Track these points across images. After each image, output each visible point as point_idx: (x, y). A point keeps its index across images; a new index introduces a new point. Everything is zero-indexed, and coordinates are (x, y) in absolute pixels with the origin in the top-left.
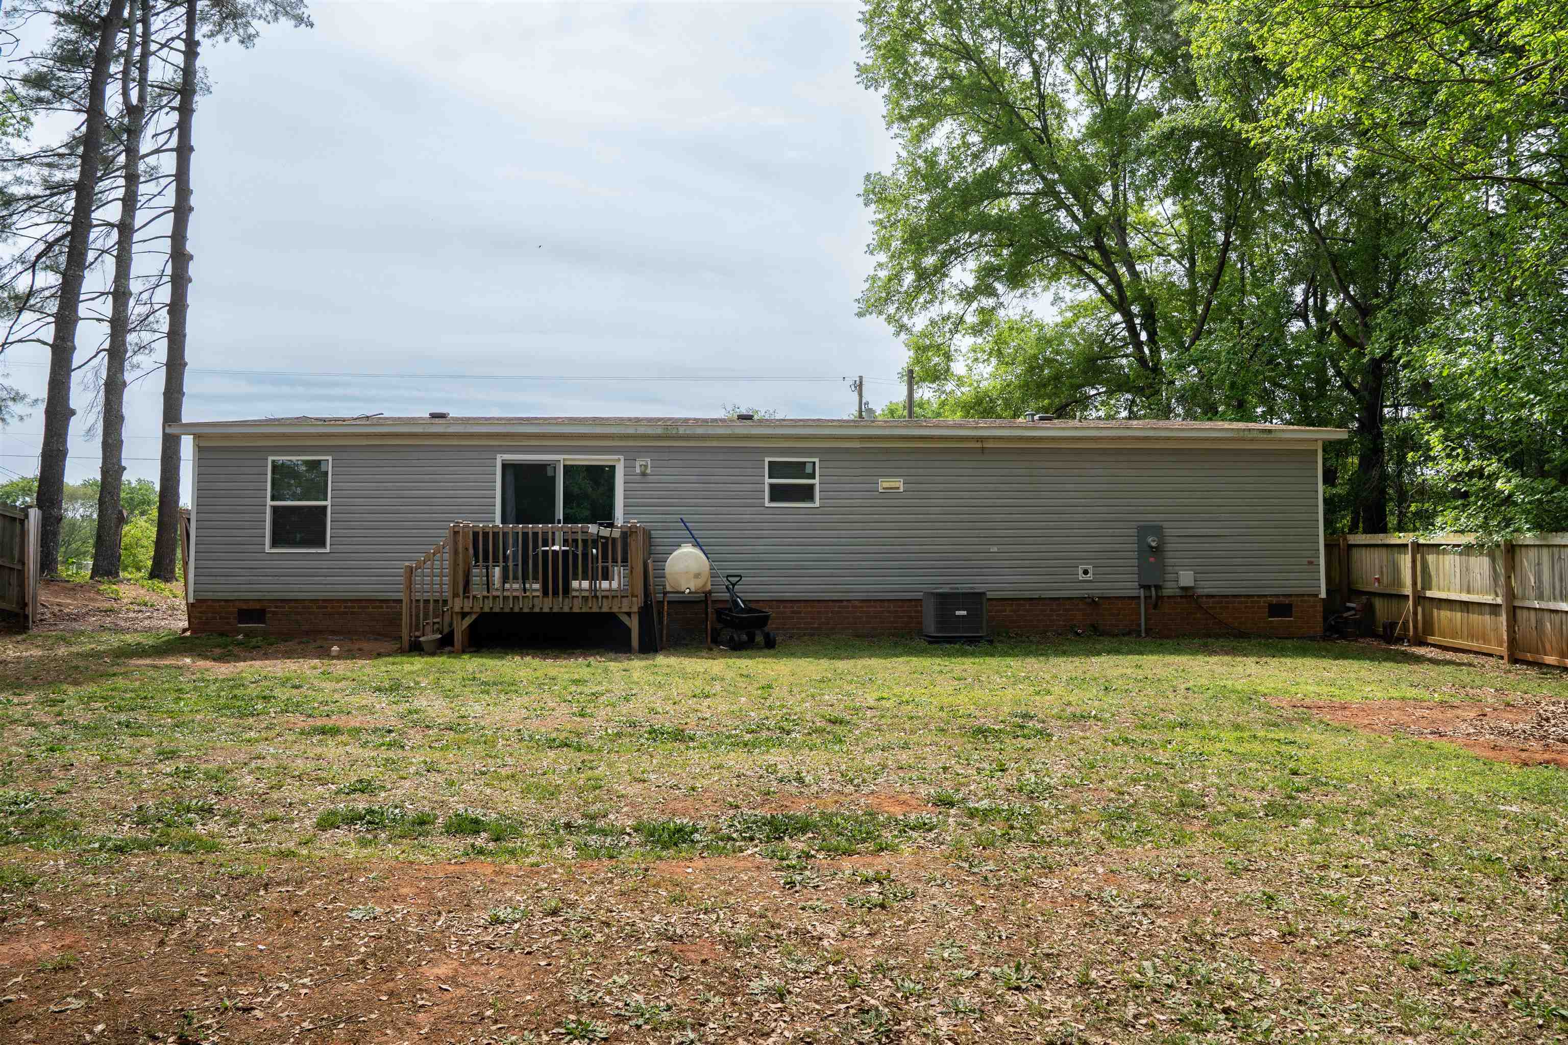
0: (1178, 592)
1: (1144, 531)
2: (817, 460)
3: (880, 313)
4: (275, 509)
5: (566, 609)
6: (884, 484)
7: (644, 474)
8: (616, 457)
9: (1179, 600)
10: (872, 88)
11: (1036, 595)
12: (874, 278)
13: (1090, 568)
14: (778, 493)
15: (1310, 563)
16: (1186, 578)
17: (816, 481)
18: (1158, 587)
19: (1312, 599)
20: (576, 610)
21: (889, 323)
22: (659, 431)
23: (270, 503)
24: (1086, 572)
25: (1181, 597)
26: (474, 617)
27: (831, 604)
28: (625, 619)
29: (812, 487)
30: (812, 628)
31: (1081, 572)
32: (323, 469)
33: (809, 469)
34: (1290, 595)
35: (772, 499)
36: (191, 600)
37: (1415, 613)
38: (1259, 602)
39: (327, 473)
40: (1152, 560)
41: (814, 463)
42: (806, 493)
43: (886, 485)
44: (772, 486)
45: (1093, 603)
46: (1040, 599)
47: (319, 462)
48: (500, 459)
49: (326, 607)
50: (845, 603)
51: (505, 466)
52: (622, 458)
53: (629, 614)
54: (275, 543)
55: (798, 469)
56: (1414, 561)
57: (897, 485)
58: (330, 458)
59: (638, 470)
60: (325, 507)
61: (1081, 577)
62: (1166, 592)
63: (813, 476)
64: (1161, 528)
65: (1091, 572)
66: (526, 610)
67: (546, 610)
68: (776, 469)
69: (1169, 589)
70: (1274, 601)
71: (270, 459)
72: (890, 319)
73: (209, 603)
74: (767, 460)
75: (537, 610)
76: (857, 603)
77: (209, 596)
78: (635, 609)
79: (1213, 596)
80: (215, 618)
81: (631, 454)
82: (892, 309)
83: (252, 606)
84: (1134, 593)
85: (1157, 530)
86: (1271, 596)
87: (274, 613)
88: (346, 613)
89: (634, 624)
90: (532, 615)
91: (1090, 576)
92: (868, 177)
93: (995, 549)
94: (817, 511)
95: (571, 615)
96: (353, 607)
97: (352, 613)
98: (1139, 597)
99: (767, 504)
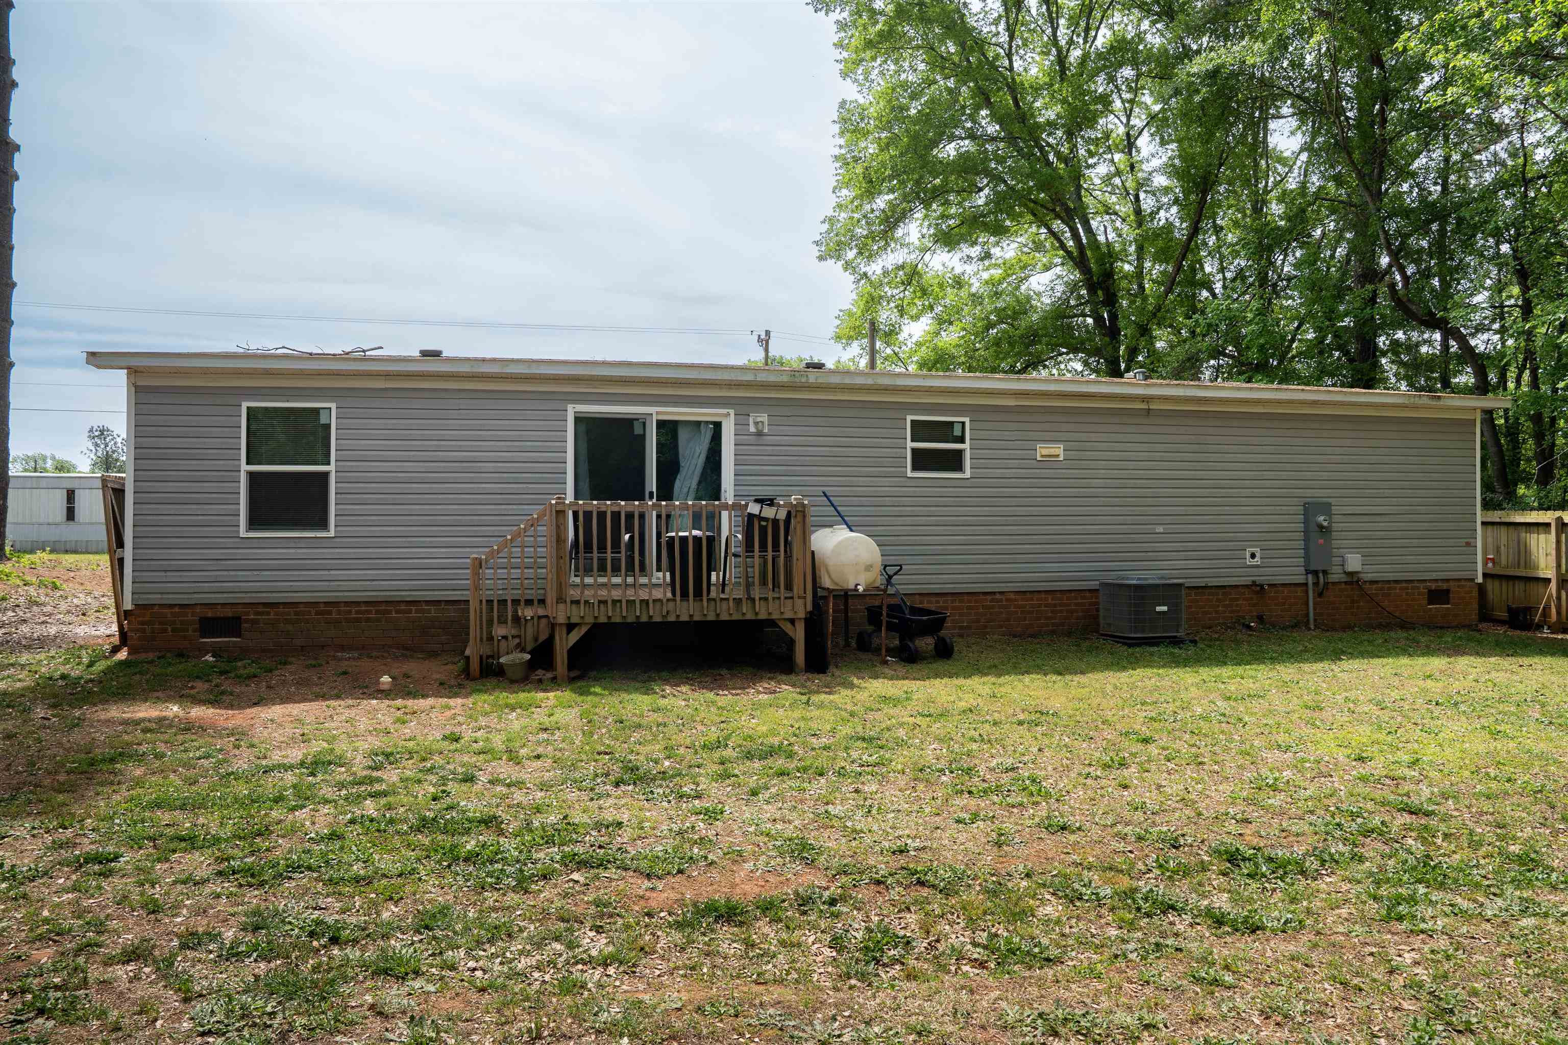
0: (1344, 578)
1: (1310, 509)
2: (967, 420)
3: (838, 258)
4: (252, 475)
5: (711, 617)
6: (1043, 450)
7: (759, 434)
8: (724, 411)
9: (1343, 586)
10: (823, 12)
11: (1201, 582)
12: (831, 220)
13: (1257, 551)
14: (922, 460)
15: (1468, 544)
16: (1354, 562)
17: (966, 446)
18: (1325, 572)
19: (1469, 584)
20: (724, 617)
21: (846, 269)
22: (785, 378)
23: (245, 467)
24: (1253, 556)
25: (1346, 583)
26: (584, 629)
27: (982, 597)
28: (787, 627)
29: (960, 453)
30: (961, 628)
31: (1248, 555)
32: (323, 420)
33: (957, 432)
34: (1448, 580)
35: (915, 468)
36: (128, 605)
37: (1559, 598)
38: (1418, 588)
39: (328, 427)
40: (1321, 541)
41: (963, 423)
42: (953, 461)
43: (1045, 452)
44: (914, 451)
45: (1258, 589)
46: (1206, 587)
47: (316, 411)
48: (572, 410)
49: (330, 613)
50: (998, 596)
51: (578, 420)
52: (732, 412)
53: (792, 621)
54: (254, 522)
55: (944, 431)
56: (1558, 542)
57: (1057, 451)
58: (333, 406)
59: (752, 429)
60: (326, 475)
61: (1249, 561)
62: (1333, 578)
63: (962, 440)
64: (1330, 504)
65: (1258, 555)
66: (657, 619)
67: (684, 618)
68: (921, 430)
69: (1336, 575)
70: (1433, 586)
71: (245, 405)
72: (848, 266)
73: (156, 609)
74: (909, 418)
75: (672, 618)
76: (1012, 596)
77: (155, 599)
78: (802, 615)
79: (1377, 582)
80: (165, 631)
81: (743, 407)
82: (851, 254)
83: (220, 613)
84: (1300, 579)
85: (1326, 508)
86: (1430, 581)
87: (254, 622)
88: (358, 620)
89: (799, 634)
90: (665, 625)
91: (1257, 561)
92: (843, 104)
93: (1160, 529)
94: (967, 483)
95: (718, 625)
96: (369, 612)
97: (368, 620)
98: (1306, 584)
99: (909, 474)
